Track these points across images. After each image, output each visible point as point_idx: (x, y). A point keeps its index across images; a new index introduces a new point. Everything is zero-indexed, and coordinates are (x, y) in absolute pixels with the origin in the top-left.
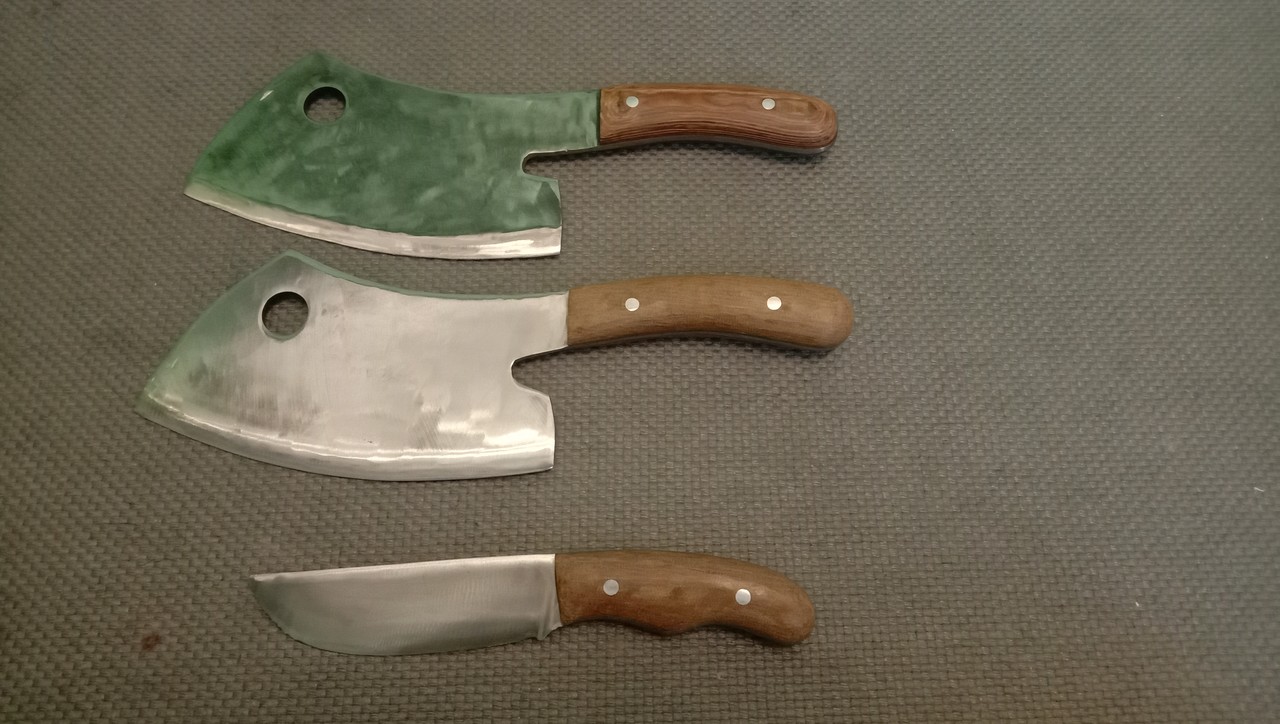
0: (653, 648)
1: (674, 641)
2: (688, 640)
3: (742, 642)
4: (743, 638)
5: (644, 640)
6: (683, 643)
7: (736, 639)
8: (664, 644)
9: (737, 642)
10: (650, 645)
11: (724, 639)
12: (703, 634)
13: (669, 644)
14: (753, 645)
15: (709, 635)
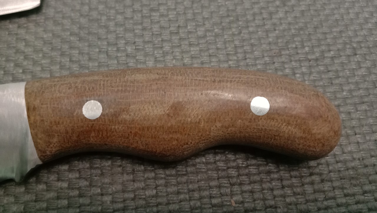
0: (155, 178)
1: (180, 168)
2: (194, 165)
3: (254, 162)
4: (255, 158)
5: (145, 171)
6: (189, 169)
7: (247, 159)
8: (168, 172)
9: (249, 162)
10: (153, 175)
11: (234, 161)
12: (210, 158)
13: (173, 172)
14: (267, 165)
15: (218, 158)
